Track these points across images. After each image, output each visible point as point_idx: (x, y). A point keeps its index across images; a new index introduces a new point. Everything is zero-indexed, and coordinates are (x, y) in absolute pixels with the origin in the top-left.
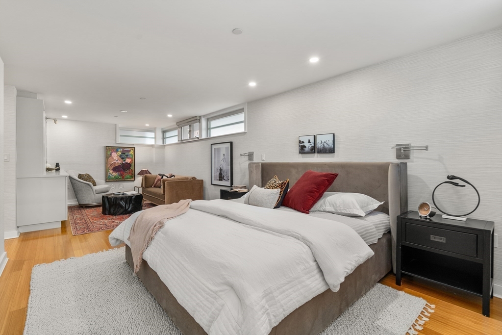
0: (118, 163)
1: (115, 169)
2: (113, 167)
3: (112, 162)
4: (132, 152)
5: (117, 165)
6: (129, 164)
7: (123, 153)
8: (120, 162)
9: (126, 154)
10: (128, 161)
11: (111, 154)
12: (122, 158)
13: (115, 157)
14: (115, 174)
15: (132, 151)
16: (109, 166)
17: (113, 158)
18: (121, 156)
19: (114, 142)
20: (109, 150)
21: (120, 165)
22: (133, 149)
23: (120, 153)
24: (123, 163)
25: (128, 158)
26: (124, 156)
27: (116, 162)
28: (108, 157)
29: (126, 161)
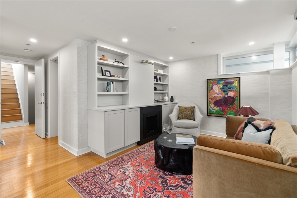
0: (219, 97)
1: (217, 103)
2: (214, 101)
3: (214, 96)
4: (236, 84)
5: (218, 99)
6: (233, 98)
7: (225, 85)
8: (222, 96)
9: (229, 86)
10: (231, 94)
11: (212, 88)
12: (224, 91)
13: (217, 90)
14: (216, 109)
15: (236, 82)
16: (210, 100)
17: (214, 91)
18: (222, 89)
19: (217, 74)
20: (210, 82)
21: (221, 99)
22: (238, 79)
23: (221, 86)
24: (225, 97)
25: (231, 91)
26: (226, 88)
27: (218, 95)
28: (209, 90)
29: (229, 95)
